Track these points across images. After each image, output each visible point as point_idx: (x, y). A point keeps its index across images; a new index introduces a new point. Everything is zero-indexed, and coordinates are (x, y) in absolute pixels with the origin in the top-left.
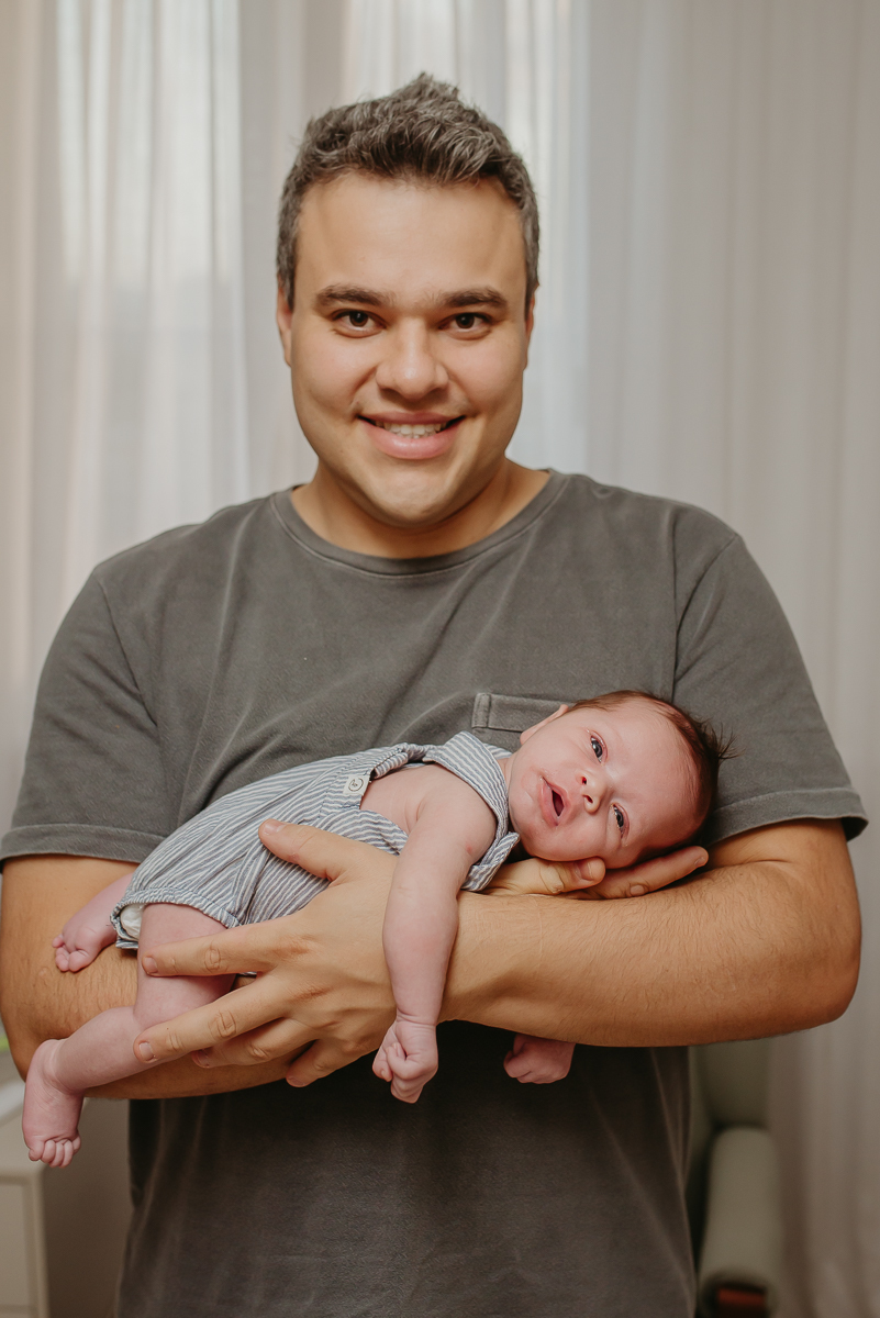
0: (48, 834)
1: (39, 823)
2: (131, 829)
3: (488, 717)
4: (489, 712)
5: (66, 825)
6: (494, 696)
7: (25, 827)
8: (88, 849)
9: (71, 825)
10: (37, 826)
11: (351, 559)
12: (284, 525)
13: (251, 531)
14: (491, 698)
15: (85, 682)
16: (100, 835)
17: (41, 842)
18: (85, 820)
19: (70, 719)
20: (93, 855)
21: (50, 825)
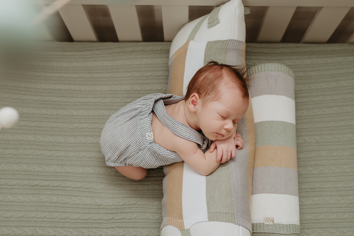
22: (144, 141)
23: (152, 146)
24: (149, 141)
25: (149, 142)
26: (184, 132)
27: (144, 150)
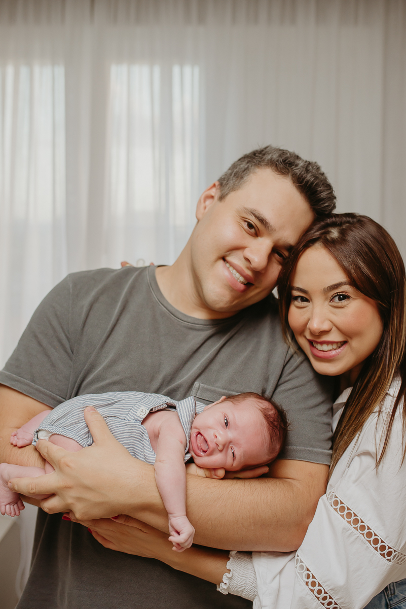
0: (17, 381)
1: (15, 374)
2: (50, 391)
3: (197, 392)
4: (198, 390)
5: (25, 380)
6: (201, 384)
7: (10, 374)
8: (31, 393)
9: (27, 381)
10: (14, 376)
11: (170, 308)
12: (149, 282)
13: (136, 280)
14: (200, 385)
15: (51, 325)
16: (37, 390)
17: (14, 383)
18: (33, 381)
19: (40, 336)
20: (32, 397)
21: (19, 378)
22: (131, 412)
23: (135, 425)
24: (137, 416)
25: (137, 418)
26: (186, 412)
27: (121, 420)
